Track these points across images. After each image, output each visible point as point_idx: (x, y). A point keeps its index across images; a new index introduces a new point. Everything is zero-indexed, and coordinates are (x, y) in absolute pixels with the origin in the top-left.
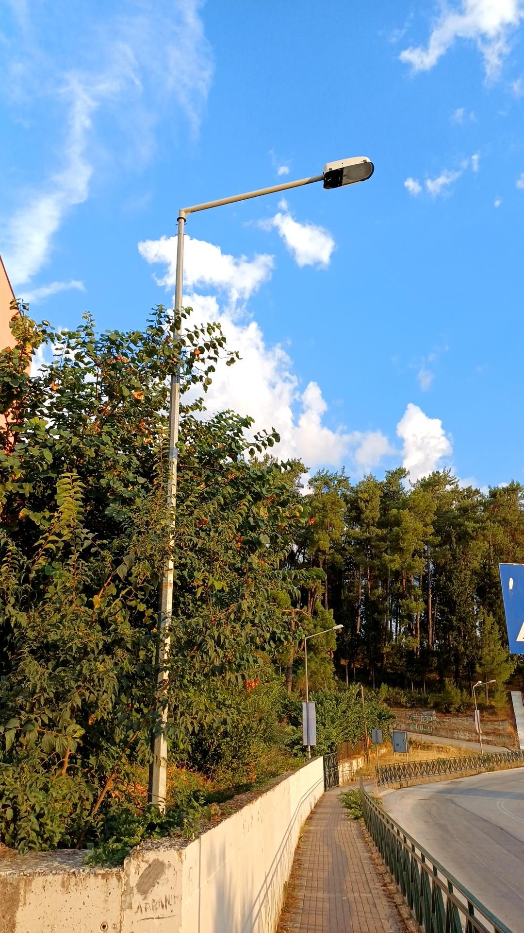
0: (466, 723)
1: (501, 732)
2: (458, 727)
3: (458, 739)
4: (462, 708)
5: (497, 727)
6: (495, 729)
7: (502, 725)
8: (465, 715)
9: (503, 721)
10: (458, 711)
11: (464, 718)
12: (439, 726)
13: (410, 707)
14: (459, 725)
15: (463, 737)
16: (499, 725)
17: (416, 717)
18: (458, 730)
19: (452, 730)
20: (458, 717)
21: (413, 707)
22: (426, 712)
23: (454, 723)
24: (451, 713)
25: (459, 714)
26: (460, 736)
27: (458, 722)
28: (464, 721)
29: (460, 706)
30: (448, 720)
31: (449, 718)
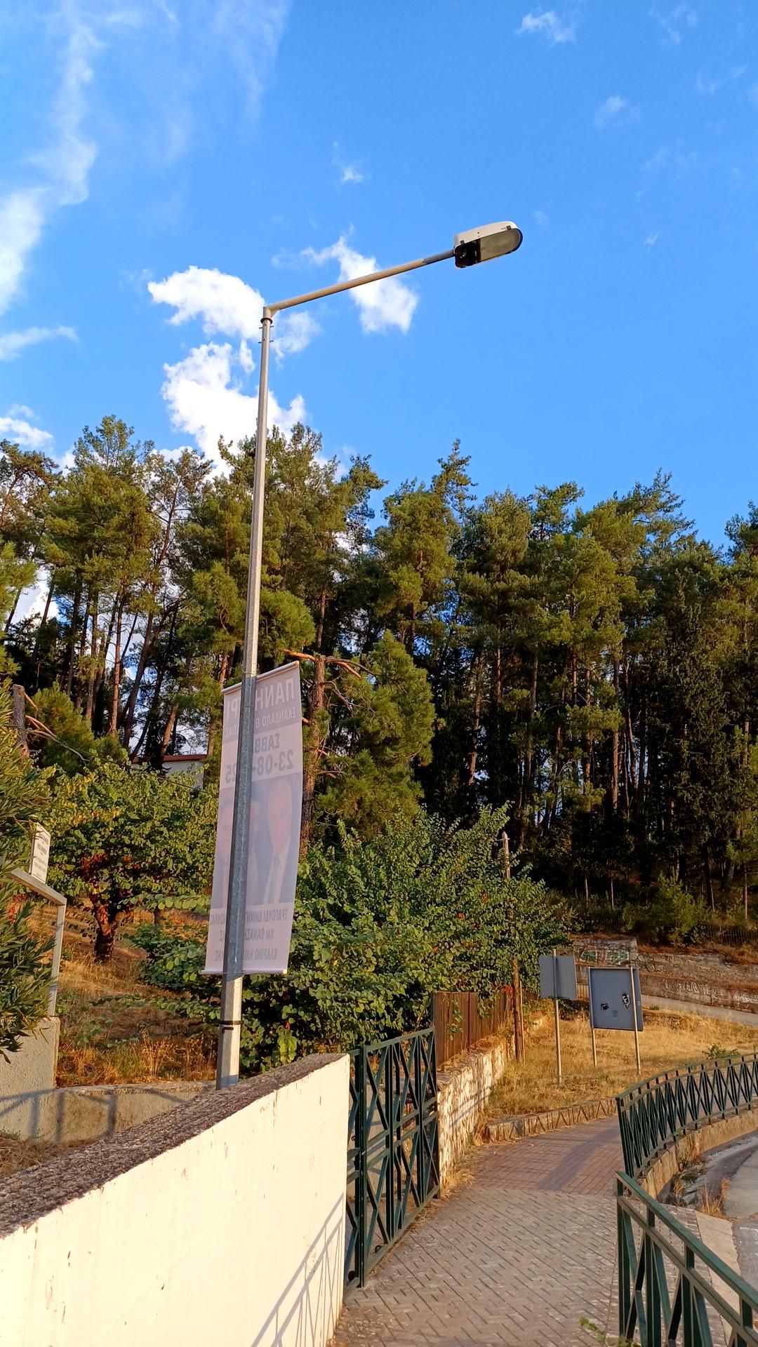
0: (704, 967)
2: (686, 974)
3: (687, 1000)
4: (696, 936)
8: (701, 949)
10: (687, 940)
11: (700, 957)
13: (582, 932)
14: (689, 971)
15: (697, 997)
17: (593, 951)
18: (687, 981)
19: (674, 982)
20: (687, 952)
21: (586, 930)
22: (617, 943)
23: (678, 966)
24: (671, 946)
25: (690, 948)
26: (690, 994)
27: (686, 964)
28: (702, 962)
29: (691, 931)
30: (664, 961)
31: (667, 957)
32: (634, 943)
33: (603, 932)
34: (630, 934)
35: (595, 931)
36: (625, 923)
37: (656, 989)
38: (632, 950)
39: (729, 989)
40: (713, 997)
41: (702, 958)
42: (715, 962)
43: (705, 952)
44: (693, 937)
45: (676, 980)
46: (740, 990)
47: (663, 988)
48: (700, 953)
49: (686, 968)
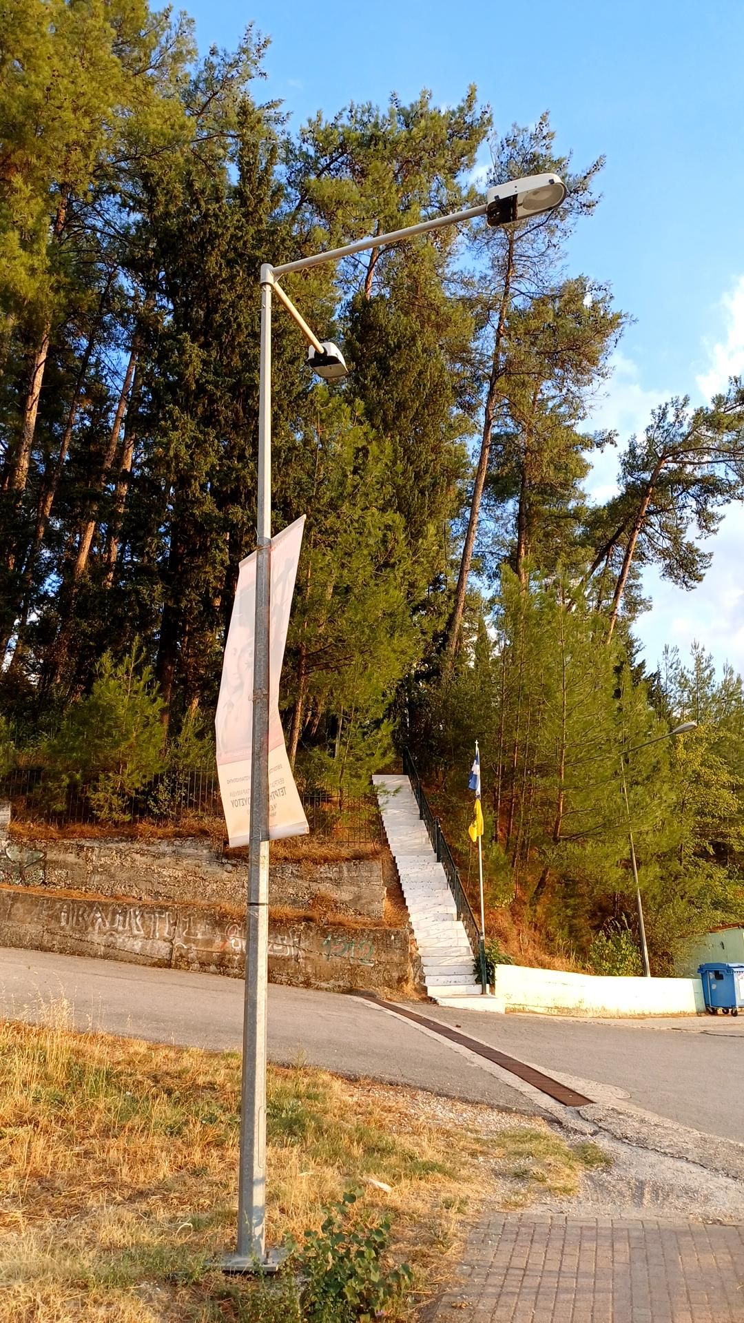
0: (170, 871)
1: (340, 917)
2: (120, 890)
3: (111, 954)
4: (164, 796)
5: (325, 888)
6: (317, 899)
7: (353, 881)
8: (171, 828)
10: (139, 806)
11: (164, 847)
14: (131, 883)
15: (137, 945)
16: (337, 883)
18: (118, 907)
19: (82, 910)
20: (132, 838)
23: (105, 869)
24: (94, 820)
25: (143, 826)
26: (120, 940)
27: (127, 864)
28: (168, 859)
29: (153, 785)
30: (71, 858)
31: (82, 847)
40: (178, 942)
41: (169, 849)
42: (198, 857)
43: (178, 835)
44: (156, 800)
45: (91, 905)
47: (53, 925)
48: (165, 837)
49: (125, 875)
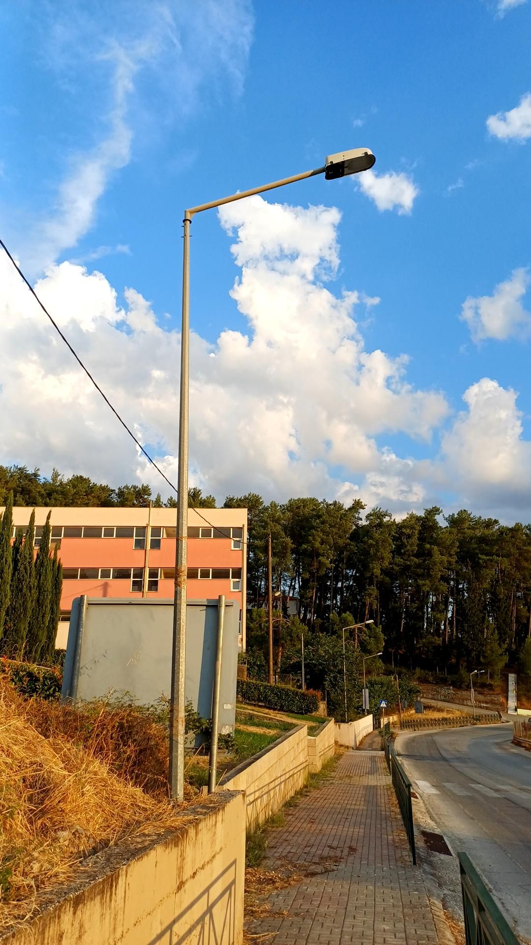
9: (497, 694)
12: (454, 697)
13: (435, 684)
17: (439, 690)
21: (437, 684)
22: (446, 687)
32: (451, 688)
33: (442, 684)
34: (450, 685)
35: (440, 684)
36: (448, 682)
37: (457, 702)
38: (451, 690)
39: (480, 702)
46: (483, 702)
